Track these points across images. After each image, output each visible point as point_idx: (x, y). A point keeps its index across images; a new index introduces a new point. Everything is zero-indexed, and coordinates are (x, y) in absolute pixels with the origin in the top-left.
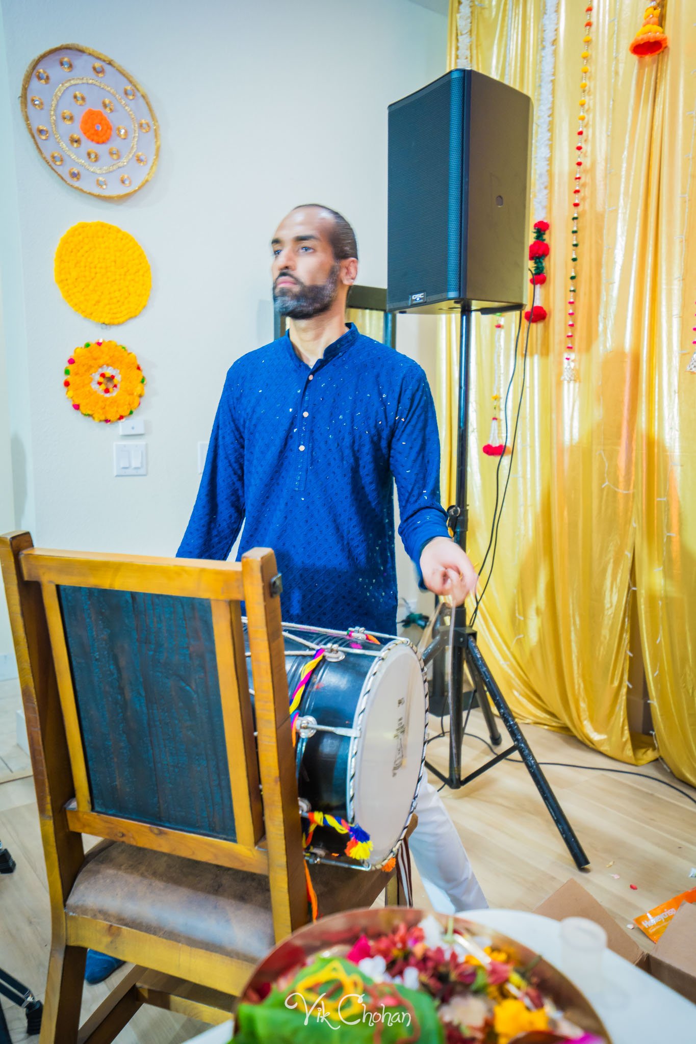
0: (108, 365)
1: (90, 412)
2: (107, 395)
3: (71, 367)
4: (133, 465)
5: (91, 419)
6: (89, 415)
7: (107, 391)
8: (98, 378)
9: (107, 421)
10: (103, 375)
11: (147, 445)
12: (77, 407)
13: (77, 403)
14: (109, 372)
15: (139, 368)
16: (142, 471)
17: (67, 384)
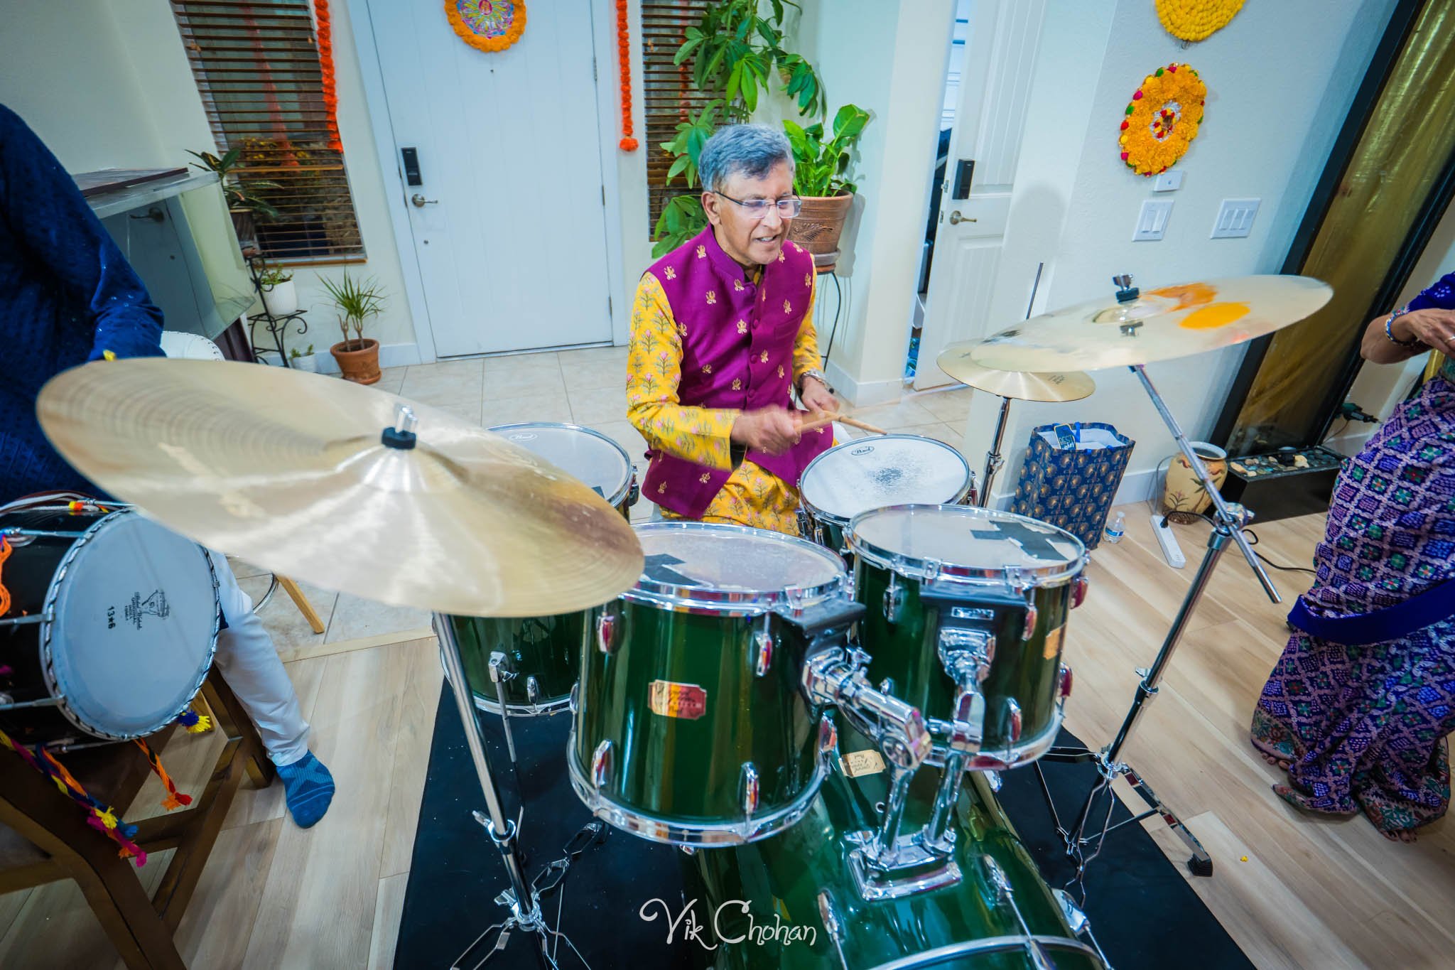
0: (1175, 100)
1: (1137, 163)
2: (1160, 140)
3: (1136, 103)
4: (1154, 229)
5: (1132, 170)
6: (1135, 168)
7: (1160, 135)
8: (1159, 118)
9: (1149, 174)
10: (1164, 113)
11: (1173, 204)
12: (1125, 156)
13: (1129, 149)
14: (1170, 109)
15: (1202, 103)
16: (1158, 236)
17: (1125, 126)
